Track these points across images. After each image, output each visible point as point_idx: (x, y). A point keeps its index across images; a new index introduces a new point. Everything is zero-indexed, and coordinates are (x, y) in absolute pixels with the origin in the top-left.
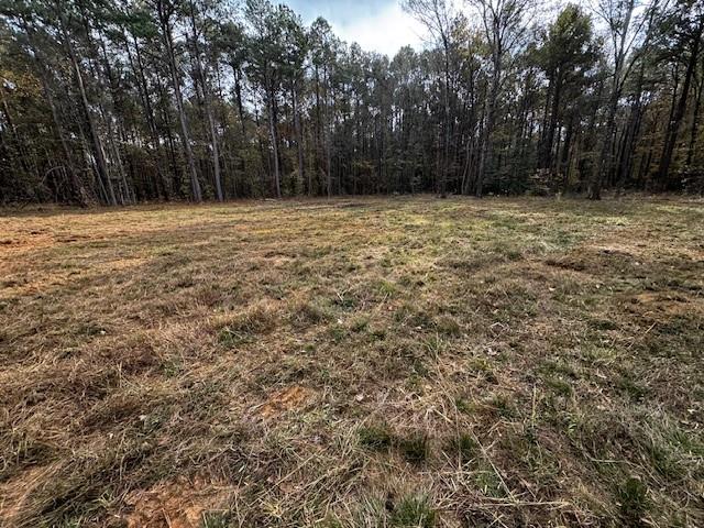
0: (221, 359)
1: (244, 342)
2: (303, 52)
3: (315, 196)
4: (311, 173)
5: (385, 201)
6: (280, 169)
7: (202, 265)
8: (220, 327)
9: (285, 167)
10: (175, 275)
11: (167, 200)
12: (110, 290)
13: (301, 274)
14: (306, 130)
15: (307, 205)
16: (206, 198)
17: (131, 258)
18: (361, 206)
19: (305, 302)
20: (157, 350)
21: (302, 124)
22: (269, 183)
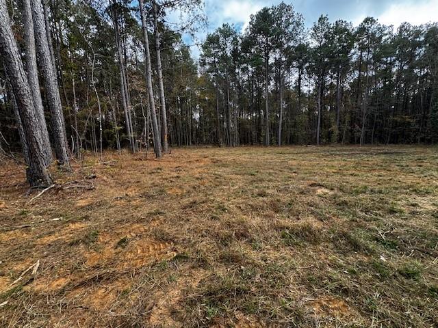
0: (282, 250)
1: (297, 244)
2: (351, 46)
3: (347, 144)
4: (346, 127)
5: (429, 150)
6: (321, 126)
7: (270, 184)
8: (282, 228)
9: (325, 124)
10: (256, 187)
11: (252, 144)
12: (229, 189)
13: (339, 205)
14: (345, 97)
15: (340, 151)
16: (271, 144)
17: (237, 174)
18: (397, 153)
19: (345, 230)
20: (250, 230)
21: (342, 94)
22: (312, 135)
